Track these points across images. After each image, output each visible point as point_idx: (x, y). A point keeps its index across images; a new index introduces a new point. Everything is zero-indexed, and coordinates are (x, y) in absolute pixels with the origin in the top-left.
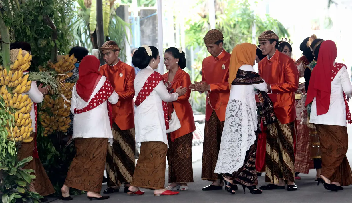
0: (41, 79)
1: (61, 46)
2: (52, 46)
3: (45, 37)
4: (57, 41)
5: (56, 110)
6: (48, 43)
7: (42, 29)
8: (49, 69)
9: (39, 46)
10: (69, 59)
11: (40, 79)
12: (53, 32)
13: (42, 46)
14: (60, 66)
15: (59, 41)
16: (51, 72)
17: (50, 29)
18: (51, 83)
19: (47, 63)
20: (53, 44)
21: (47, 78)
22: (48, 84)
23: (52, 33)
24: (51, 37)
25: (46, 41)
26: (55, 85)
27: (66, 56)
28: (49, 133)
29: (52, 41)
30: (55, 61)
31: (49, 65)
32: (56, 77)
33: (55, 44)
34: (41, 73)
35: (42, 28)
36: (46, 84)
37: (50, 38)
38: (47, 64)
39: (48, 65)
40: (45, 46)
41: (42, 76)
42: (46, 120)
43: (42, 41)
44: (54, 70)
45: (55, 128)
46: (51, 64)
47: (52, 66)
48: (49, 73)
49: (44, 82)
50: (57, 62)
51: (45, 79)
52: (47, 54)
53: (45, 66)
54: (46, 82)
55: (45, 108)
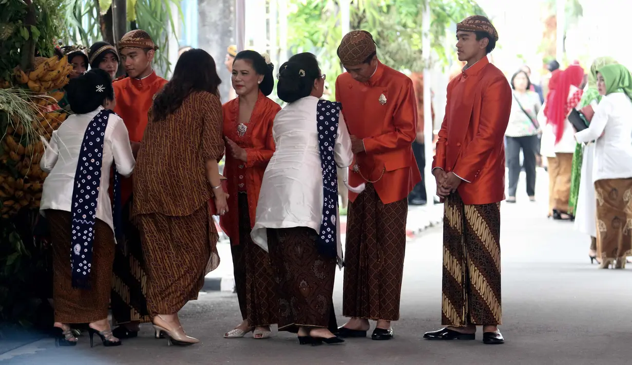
1: (41, 38)
2: (23, 38)
3: (10, 20)
4: (34, 29)
5: (26, 167)
6: (17, 32)
7: (6, 4)
8: (17, 83)
10: (59, 63)
12: (27, 9)
13: (3, 37)
14: (40, 80)
15: (39, 29)
16: (20, 90)
17: (22, 3)
18: (21, 111)
19: (13, 72)
20: (25, 33)
21: (13, 103)
22: (14, 113)
23: (24, 11)
24: (22, 20)
25: (12, 27)
26: (27, 116)
27: (51, 59)
28: (11, 212)
29: (25, 28)
30: (30, 68)
31: (16, 76)
32: (29, 100)
33: (31, 33)
35: (5, 1)
36: (10, 114)
37: (20, 21)
38: (12, 74)
39: (14, 76)
40: (10, 38)
41: (3, 97)
42: (6, 186)
43: (4, 27)
44: (25, 86)
45: (25, 203)
46: (20, 73)
47: (22, 78)
48: (16, 92)
49: (6, 109)
50: (33, 71)
51: (9, 103)
52: (14, 53)
53: (8, 78)
54: (11, 110)
55: (5, 162)
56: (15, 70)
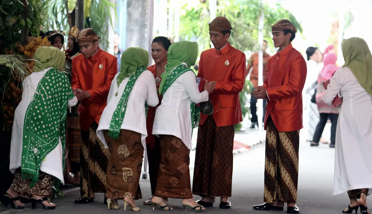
0: (7, 64)
1: (32, 25)
2: (22, 25)
3: (15, 14)
4: (28, 20)
6: (18, 21)
7: (12, 5)
8: (17, 51)
9: (7, 24)
10: (42, 41)
11: (5, 64)
12: (24, 8)
13: (10, 24)
14: (30, 50)
15: (31, 20)
16: (19, 56)
17: (22, 5)
18: (18, 68)
19: (15, 45)
20: (23, 22)
21: (14, 63)
22: (15, 69)
23: (23, 10)
24: (21, 14)
25: (15, 18)
26: (22, 71)
29: (23, 19)
30: (25, 43)
32: (24, 62)
33: (26, 23)
34: (7, 56)
35: (12, 3)
36: (12, 69)
37: (20, 16)
38: (15, 46)
39: (16, 47)
40: (14, 25)
41: (8, 59)
43: (10, 19)
44: (22, 53)
46: (19, 45)
47: (20, 49)
48: (17, 57)
49: (10, 67)
50: (27, 44)
51: (12, 63)
52: (16, 34)
53: (12, 48)
54: (13, 67)
55: (9, 97)
56: (16, 44)
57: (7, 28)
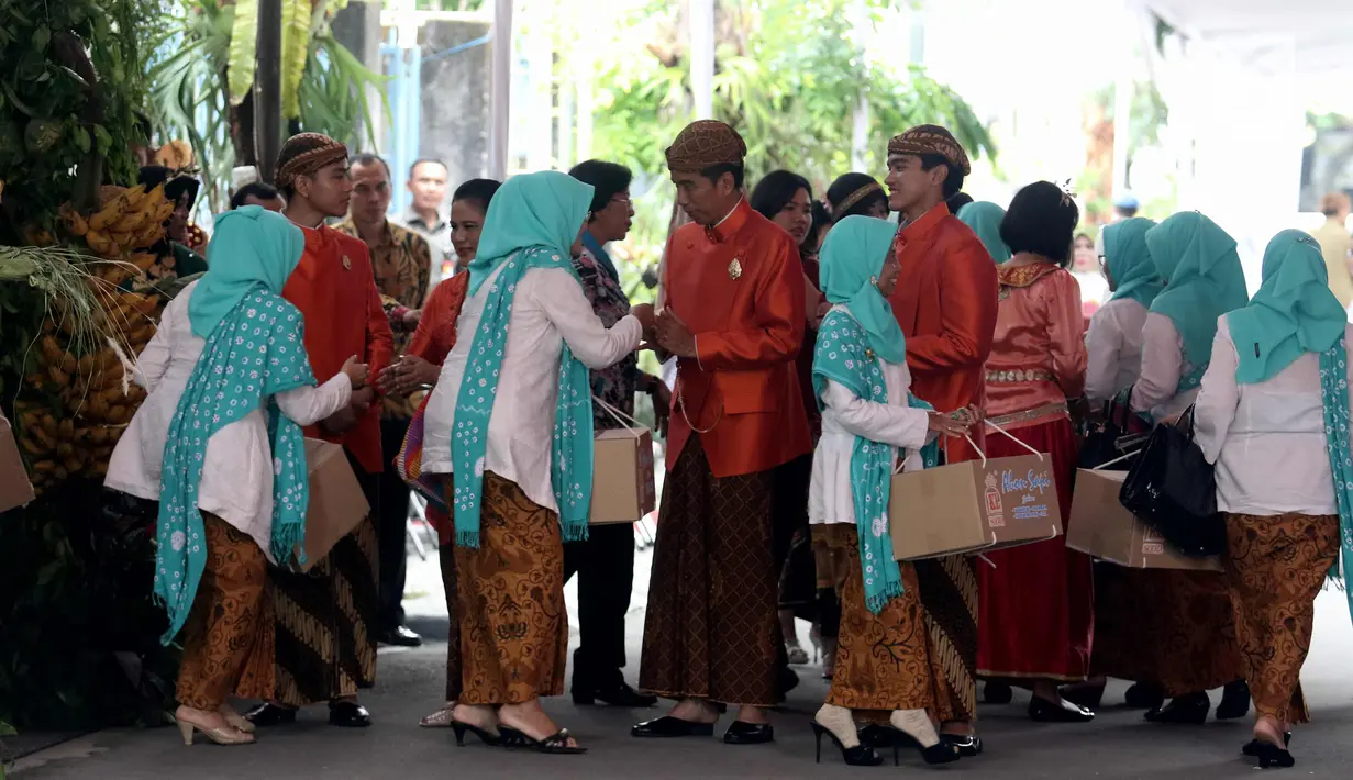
0: (32, 277)
1: (115, 149)
2: (79, 148)
3: (56, 114)
4: (100, 131)
5: (77, 396)
6: (67, 137)
7: (47, 82)
8: (66, 236)
9: (31, 147)
10: (146, 200)
11: (28, 277)
12: (87, 92)
13: (41, 146)
14: (109, 229)
15: (109, 131)
16: (69, 247)
17: (78, 82)
18: (70, 290)
19: (58, 214)
20: (83, 139)
21: (57, 274)
22: (58, 293)
23: (82, 97)
24: (77, 113)
25: (58, 127)
26: (83, 302)
27: (132, 190)
28: (49, 483)
29: (83, 130)
30: (91, 206)
31: (65, 223)
33: (94, 140)
34: (34, 252)
35: (45, 76)
36: (49, 295)
37: (74, 116)
38: (57, 218)
39: (60, 221)
40: (54, 148)
41: (37, 263)
42: (40, 434)
43: (42, 128)
44: (82, 241)
45: (76, 466)
46: (72, 215)
47: (75, 225)
48: (63, 253)
49: (42, 286)
50: (97, 211)
51: (48, 274)
52: (60, 176)
53: (48, 225)
54: (51, 287)
55: (38, 385)
56: (61, 208)
57: (32, 159)
